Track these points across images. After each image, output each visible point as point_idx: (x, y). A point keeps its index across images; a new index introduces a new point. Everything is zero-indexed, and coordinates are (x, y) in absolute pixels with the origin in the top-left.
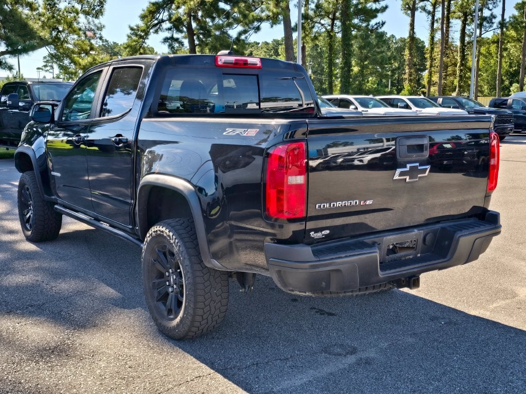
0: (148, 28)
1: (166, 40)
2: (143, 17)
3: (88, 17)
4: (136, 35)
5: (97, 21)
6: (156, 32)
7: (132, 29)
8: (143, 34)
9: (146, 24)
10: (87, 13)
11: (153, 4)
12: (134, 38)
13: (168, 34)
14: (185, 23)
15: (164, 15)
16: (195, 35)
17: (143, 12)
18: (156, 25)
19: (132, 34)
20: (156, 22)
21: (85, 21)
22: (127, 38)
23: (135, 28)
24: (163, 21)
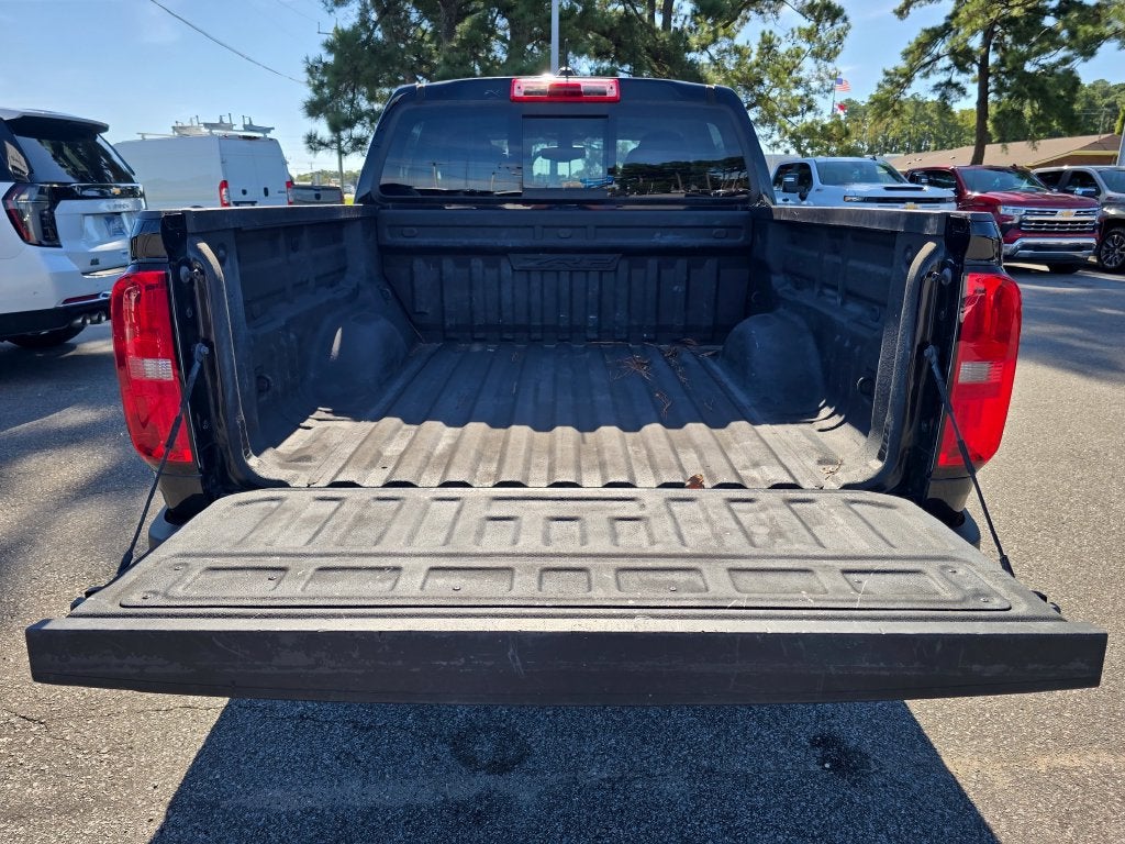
0: (911, 70)
1: (937, 87)
2: (906, 54)
3: (820, 61)
4: (892, 82)
5: (830, 66)
6: (926, 75)
7: (887, 74)
8: (902, 80)
9: (911, 65)
10: (816, 55)
11: (927, 31)
12: (888, 87)
13: (943, 78)
14: (978, 58)
15: (941, 47)
16: (990, 75)
17: (908, 46)
18: (929, 63)
19: (887, 81)
20: (927, 59)
21: (815, 67)
22: (876, 88)
23: (892, 71)
24: (938, 57)
